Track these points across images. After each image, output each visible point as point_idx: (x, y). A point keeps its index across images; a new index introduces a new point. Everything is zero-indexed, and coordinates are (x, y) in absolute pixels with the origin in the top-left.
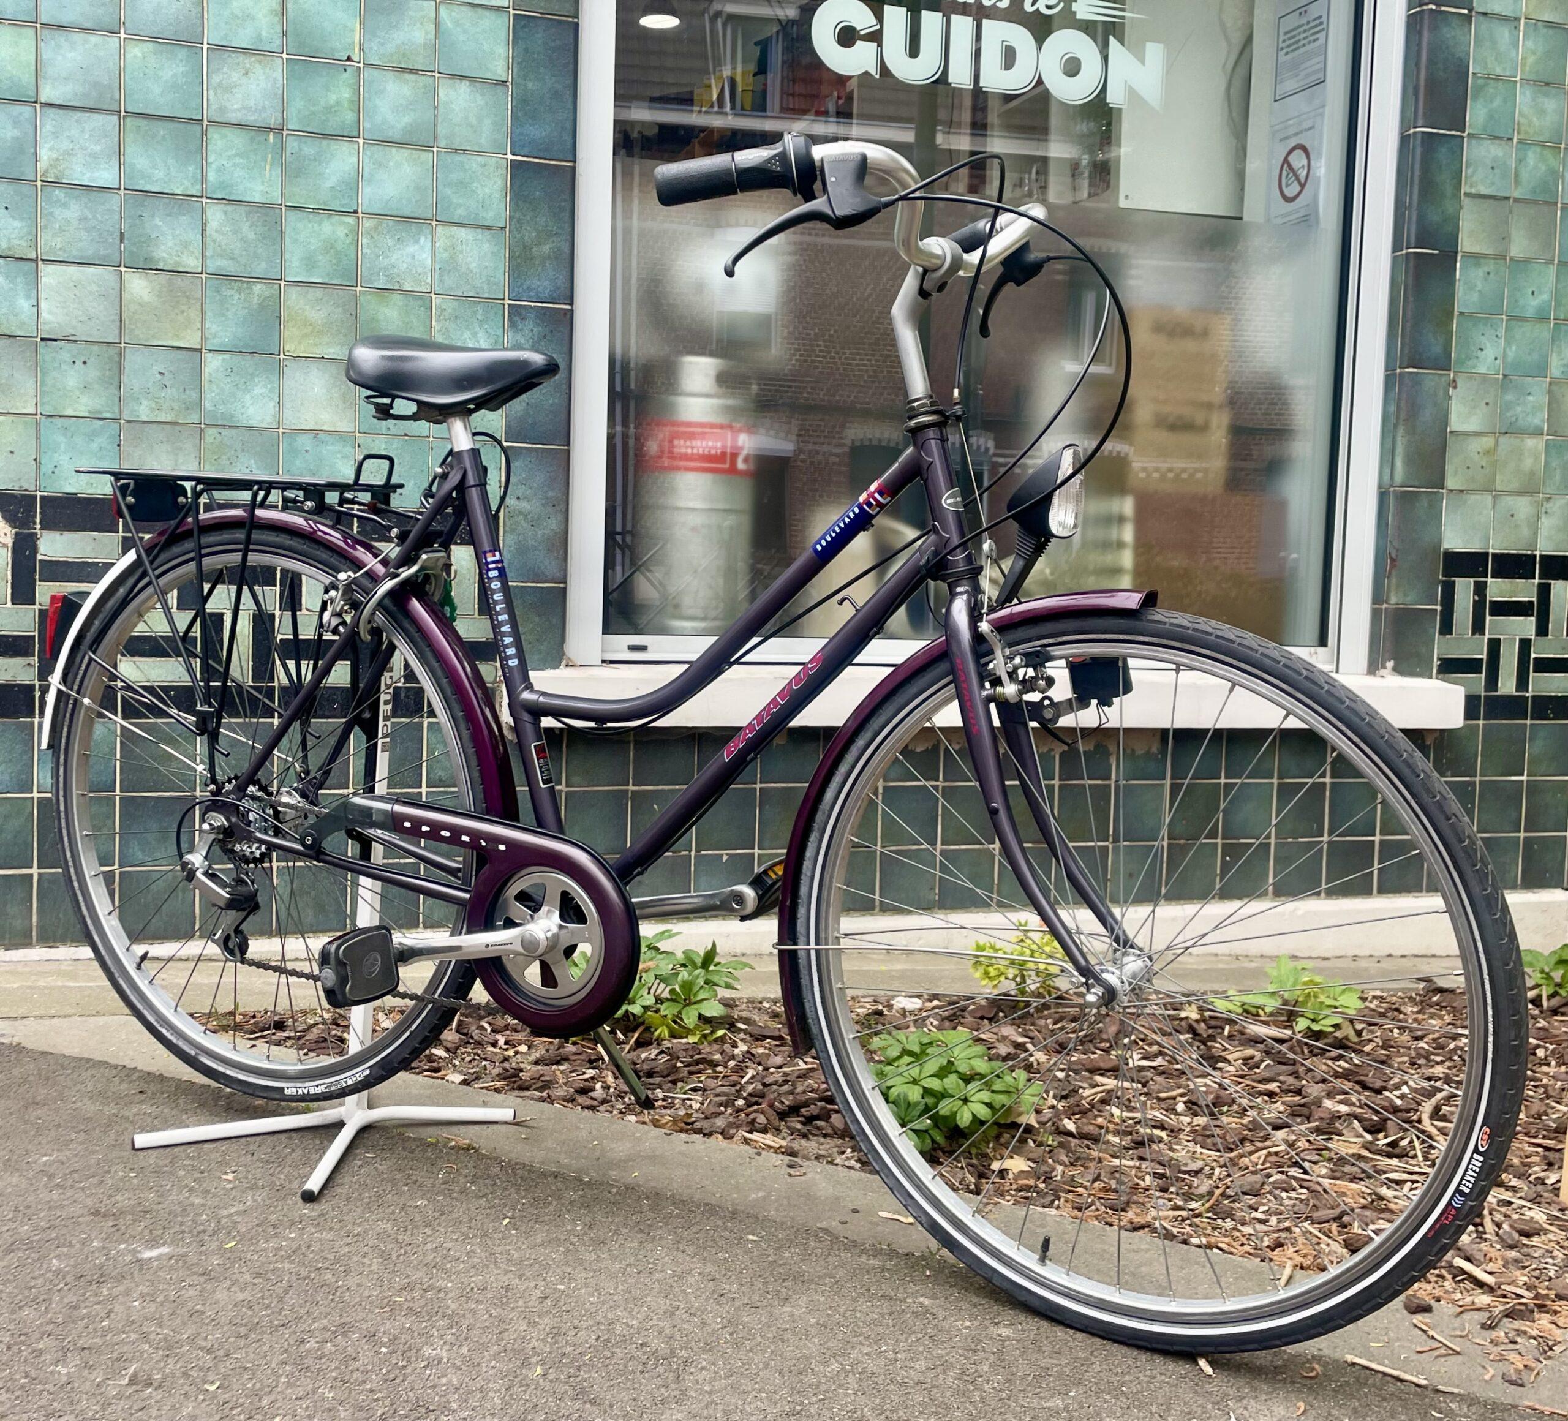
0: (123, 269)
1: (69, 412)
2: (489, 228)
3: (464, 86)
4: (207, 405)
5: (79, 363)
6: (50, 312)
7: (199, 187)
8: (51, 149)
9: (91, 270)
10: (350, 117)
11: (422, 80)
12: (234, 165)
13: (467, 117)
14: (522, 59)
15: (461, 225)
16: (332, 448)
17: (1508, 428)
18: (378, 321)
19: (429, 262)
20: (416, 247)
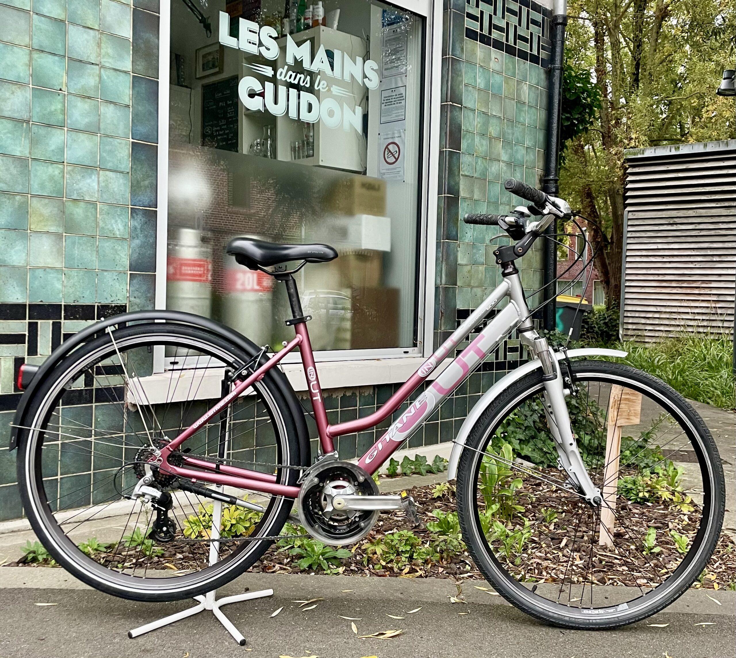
2: (122, 172)
3: (112, 107)
10: (60, 117)
11: (93, 102)
12: (7, 137)
13: (113, 121)
14: (136, 96)
15: (110, 170)
16: (52, 275)
17: (475, 263)
18: (74, 215)
19: (96, 187)
20: (91, 180)
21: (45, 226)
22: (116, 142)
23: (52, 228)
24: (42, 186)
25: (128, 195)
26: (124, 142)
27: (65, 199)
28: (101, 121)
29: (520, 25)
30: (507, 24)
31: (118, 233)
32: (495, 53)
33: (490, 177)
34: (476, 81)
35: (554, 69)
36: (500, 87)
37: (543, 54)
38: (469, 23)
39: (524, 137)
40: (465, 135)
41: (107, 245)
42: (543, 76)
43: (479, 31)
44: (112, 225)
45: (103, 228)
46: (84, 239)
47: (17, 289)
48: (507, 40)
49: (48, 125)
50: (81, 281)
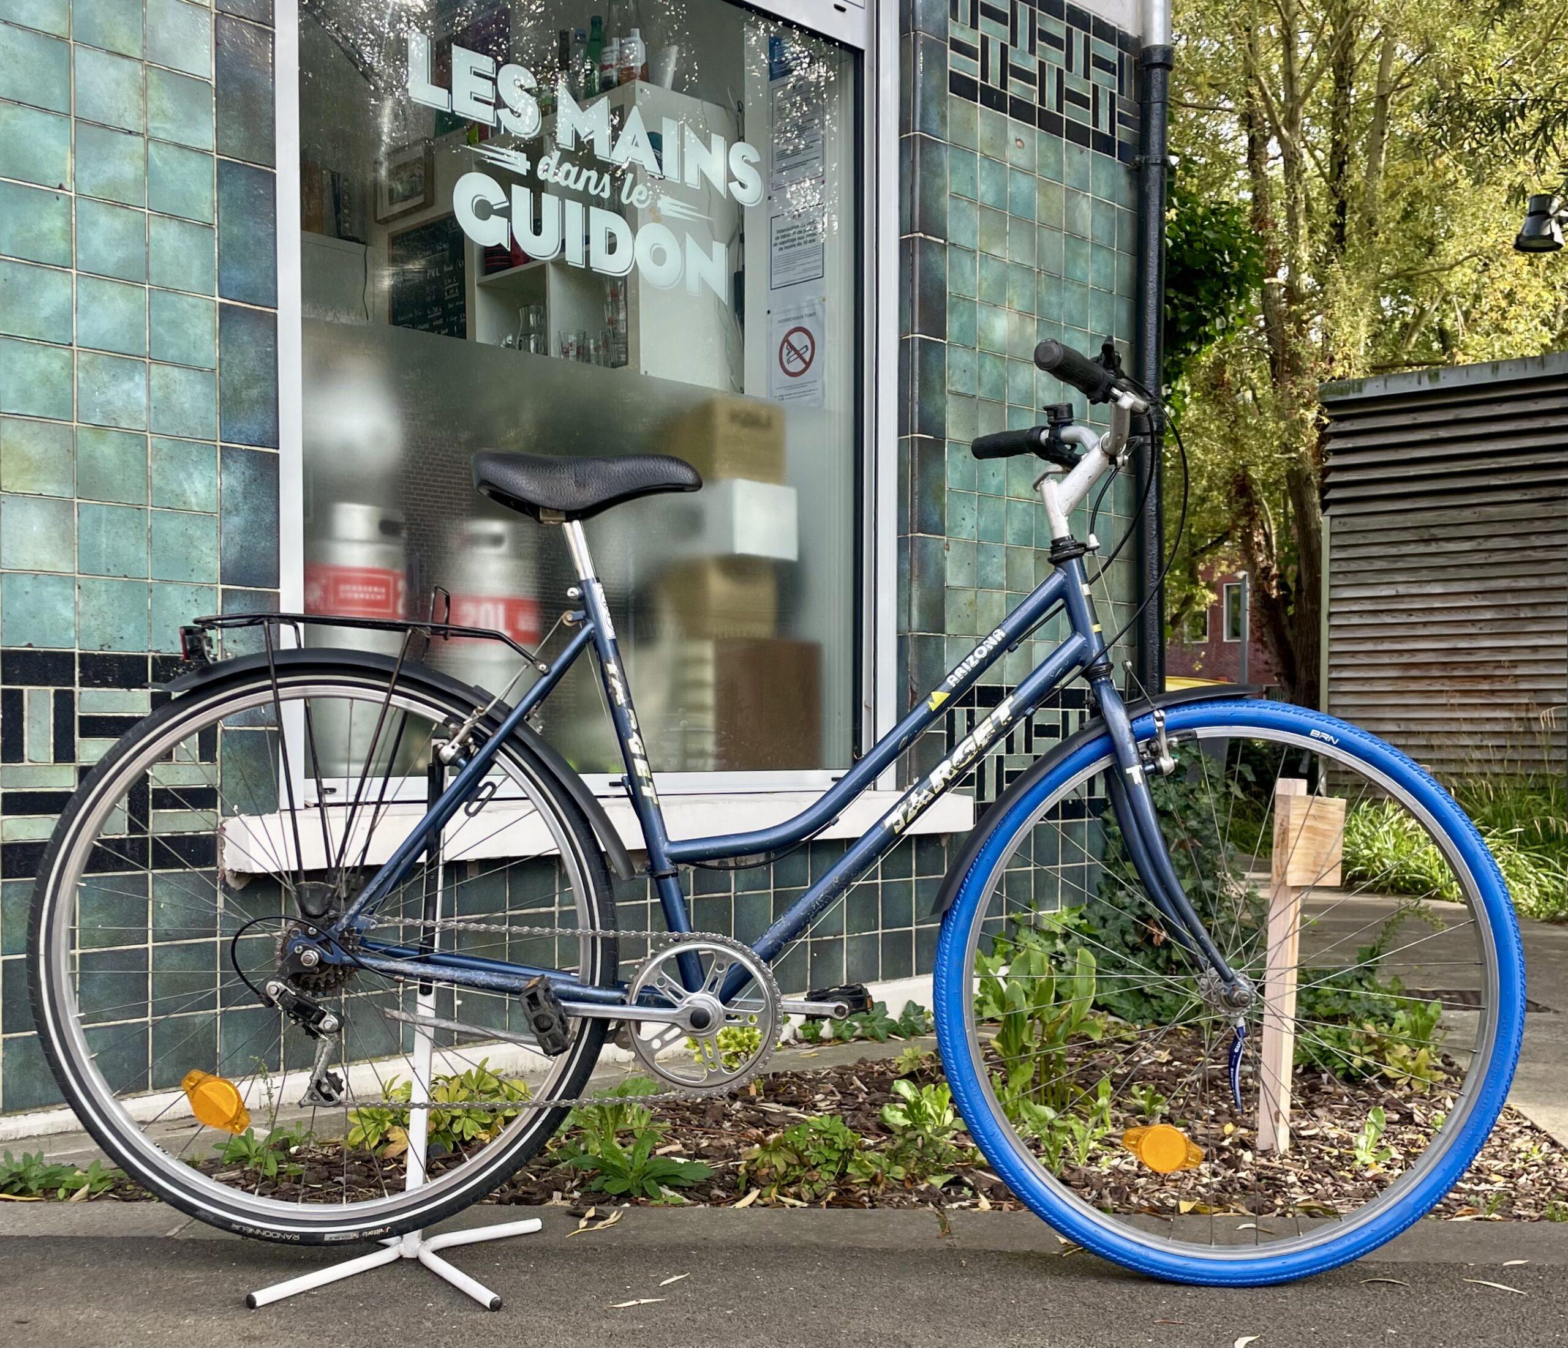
2: (200, 370)
3: (173, 227)
10: (62, 246)
11: (133, 216)
13: (177, 257)
14: (229, 206)
15: (174, 365)
16: (52, 589)
17: (982, 584)
18: (95, 458)
19: (144, 400)
20: (132, 385)
21: (34, 481)
22: (185, 303)
23: (47, 487)
24: (25, 395)
25: (215, 420)
26: (202, 304)
27: (75, 424)
28: (151, 255)
29: (1069, 67)
30: (1042, 65)
31: (193, 500)
32: (1015, 128)
33: (1011, 399)
34: (974, 188)
35: (1147, 164)
36: (1029, 205)
37: (1123, 134)
38: (955, 62)
39: (1084, 312)
40: (954, 306)
41: (171, 527)
42: (1123, 180)
43: (978, 79)
44: (180, 484)
45: (160, 489)
46: (120, 511)
48: (1042, 101)
49: (38, 264)
50: (116, 603)
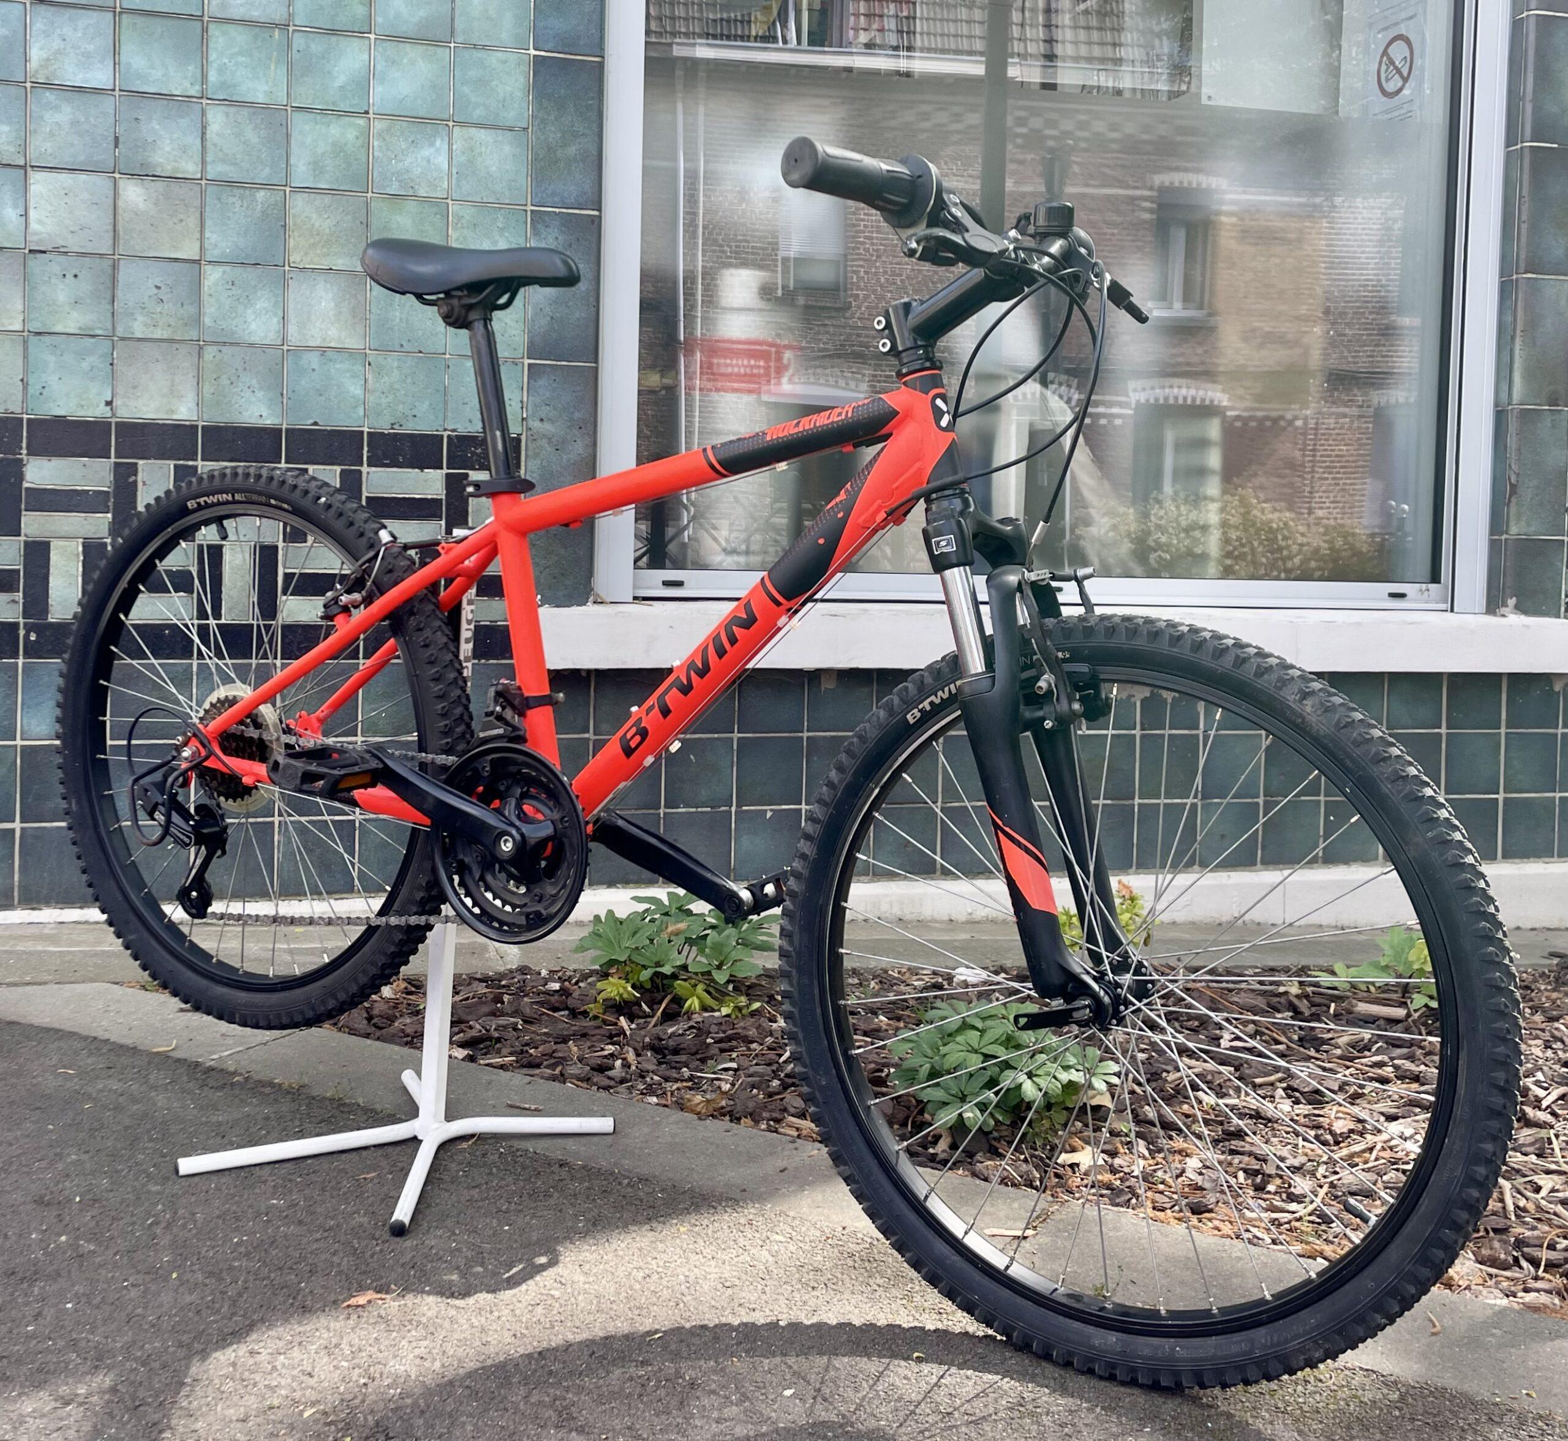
0: (117, 175)
1: (59, 328)
2: (511, 129)
4: (207, 321)
5: (69, 276)
6: (40, 222)
7: (198, 87)
8: (41, 49)
9: (83, 177)
10: (361, 11)
12: (237, 64)
13: (486, 11)
15: (481, 126)
16: (340, 367)
18: (391, 229)
19: (445, 166)
20: (432, 150)
21: (324, 255)
22: (494, 59)
23: (340, 261)
24: (317, 167)
25: (523, 181)
26: (513, 57)
27: (370, 195)
28: (457, 12)
47: (260, 394)
49: (333, 32)
50: (409, 380)
